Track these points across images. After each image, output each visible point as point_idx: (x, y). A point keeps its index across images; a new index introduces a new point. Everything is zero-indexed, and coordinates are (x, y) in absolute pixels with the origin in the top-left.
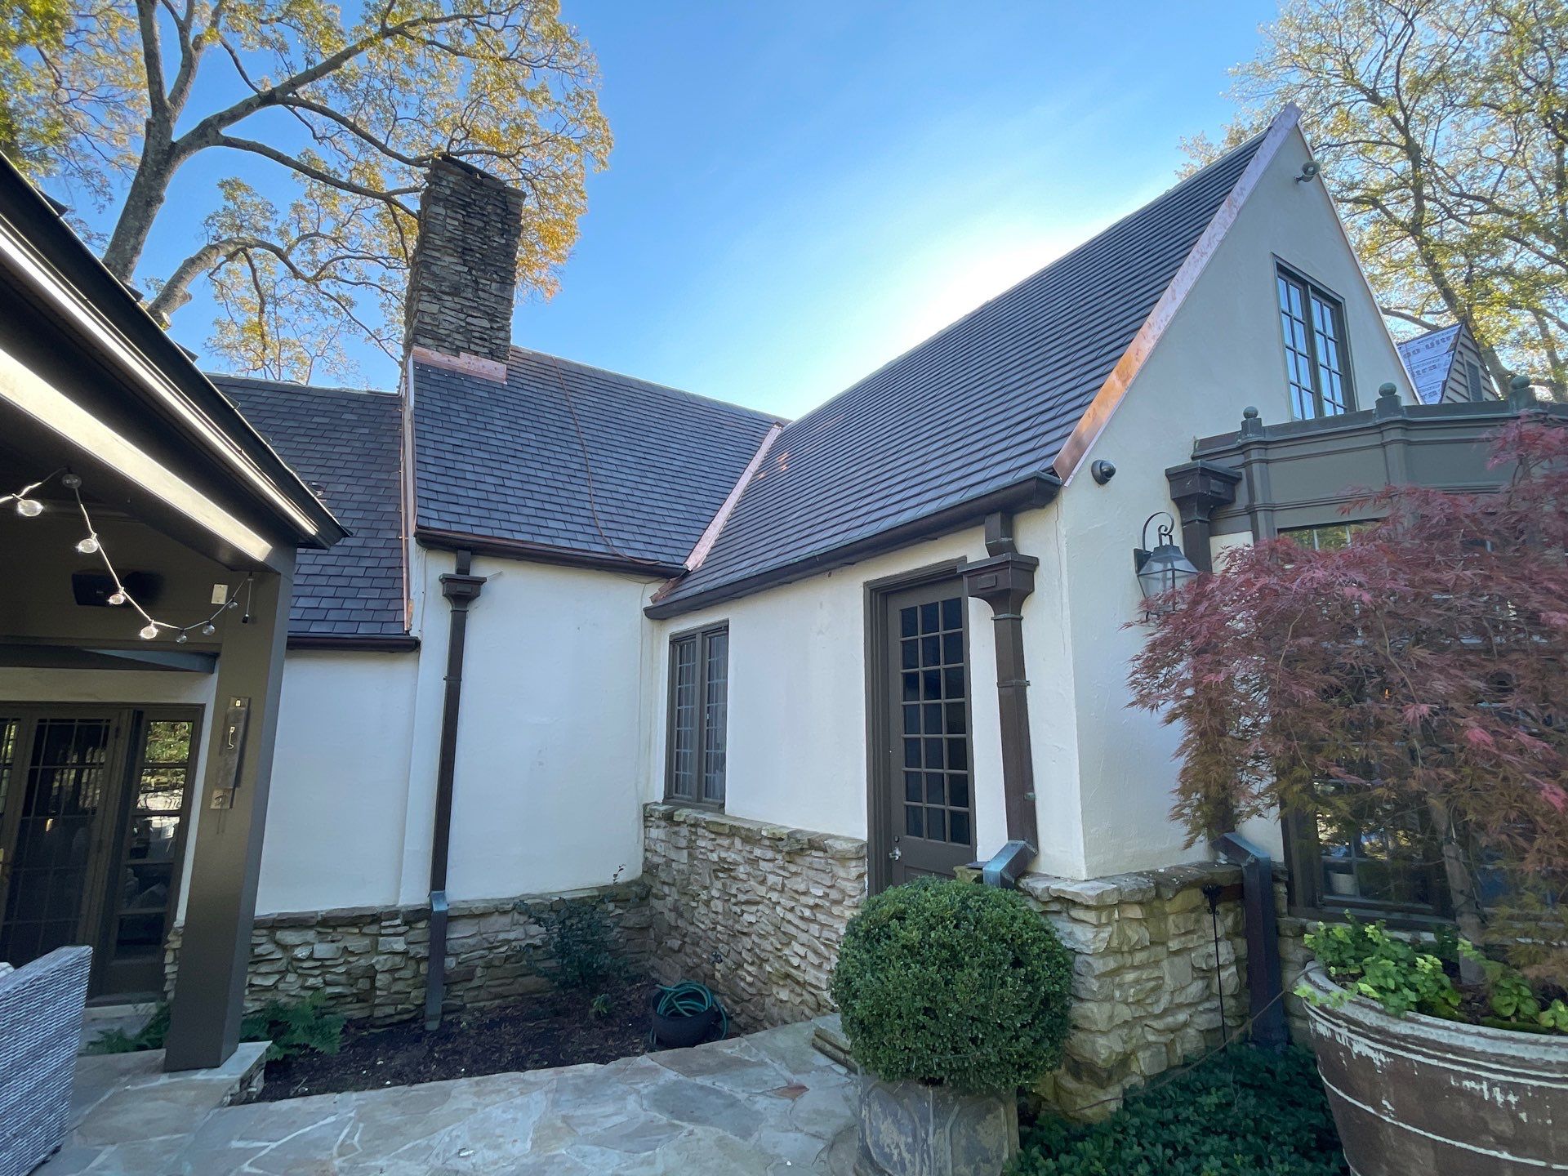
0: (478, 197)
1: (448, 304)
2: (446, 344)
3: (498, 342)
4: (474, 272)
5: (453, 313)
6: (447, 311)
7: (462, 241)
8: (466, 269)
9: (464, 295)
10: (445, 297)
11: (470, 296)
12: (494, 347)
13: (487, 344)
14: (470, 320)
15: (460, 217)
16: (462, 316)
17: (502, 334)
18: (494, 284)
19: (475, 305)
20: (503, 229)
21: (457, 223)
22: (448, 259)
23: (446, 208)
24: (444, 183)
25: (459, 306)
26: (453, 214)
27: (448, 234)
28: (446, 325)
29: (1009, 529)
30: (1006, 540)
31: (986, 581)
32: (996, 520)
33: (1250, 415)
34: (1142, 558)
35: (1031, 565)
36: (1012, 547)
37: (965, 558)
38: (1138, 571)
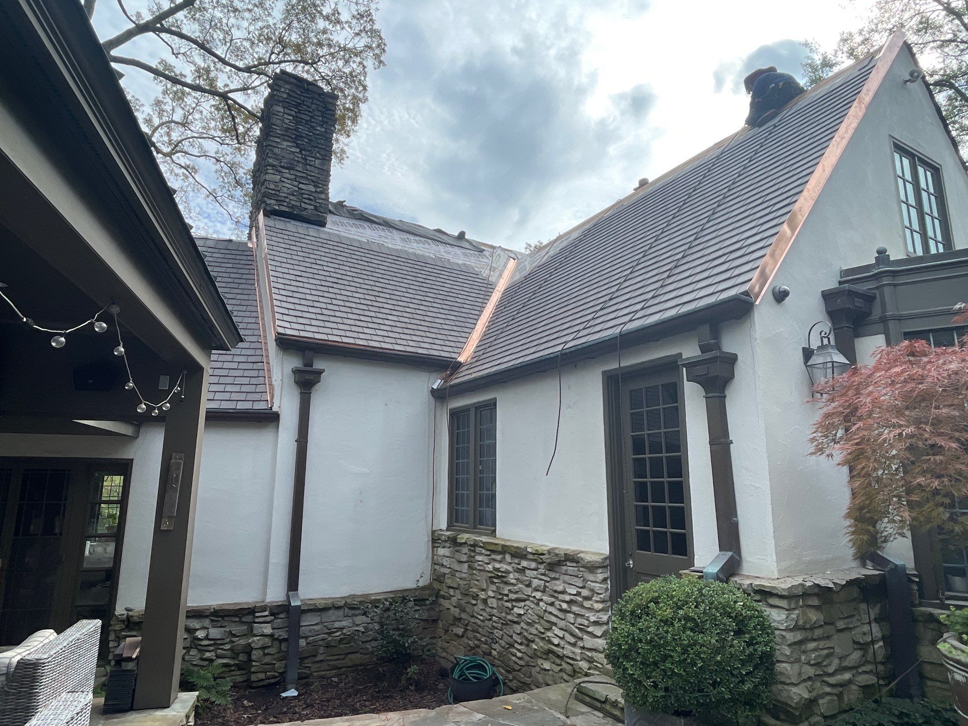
0: (305, 99)
1: (287, 175)
2: (285, 204)
3: (320, 201)
4: (303, 152)
5: (289, 181)
6: (285, 180)
7: (295, 130)
8: (298, 150)
9: (297, 168)
10: (284, 170)
11: (300, 169)
12: (318, 205)
13: (312, 203)
14: (301, 186)
15: (293, 113)
16: (296, 183)
17: (323, 196)
18: (317, 161)
19: (305, 175)
20: (322, 121)
21: (291, 118)
22: (285, 143)
23: (284, 107)
24: (283, 90)
25: (293, 177)
26: (289, 112)
27: (286, 126)
28: (285, 190)
29: (716, 334)
30: (713, 341)
31: (700, 370)
32: (706, 329)
33: (881, 252)
34: (808, 354)
35: (732, 360)
36: (718, 347)
37: (680, 355)
38: (806, 363)
